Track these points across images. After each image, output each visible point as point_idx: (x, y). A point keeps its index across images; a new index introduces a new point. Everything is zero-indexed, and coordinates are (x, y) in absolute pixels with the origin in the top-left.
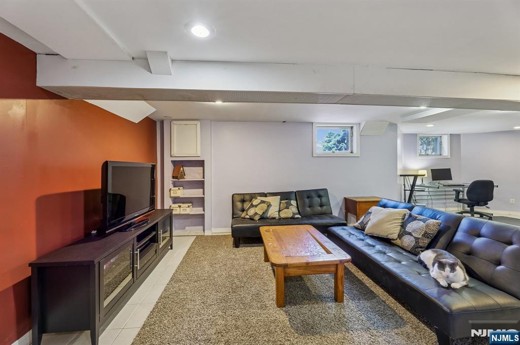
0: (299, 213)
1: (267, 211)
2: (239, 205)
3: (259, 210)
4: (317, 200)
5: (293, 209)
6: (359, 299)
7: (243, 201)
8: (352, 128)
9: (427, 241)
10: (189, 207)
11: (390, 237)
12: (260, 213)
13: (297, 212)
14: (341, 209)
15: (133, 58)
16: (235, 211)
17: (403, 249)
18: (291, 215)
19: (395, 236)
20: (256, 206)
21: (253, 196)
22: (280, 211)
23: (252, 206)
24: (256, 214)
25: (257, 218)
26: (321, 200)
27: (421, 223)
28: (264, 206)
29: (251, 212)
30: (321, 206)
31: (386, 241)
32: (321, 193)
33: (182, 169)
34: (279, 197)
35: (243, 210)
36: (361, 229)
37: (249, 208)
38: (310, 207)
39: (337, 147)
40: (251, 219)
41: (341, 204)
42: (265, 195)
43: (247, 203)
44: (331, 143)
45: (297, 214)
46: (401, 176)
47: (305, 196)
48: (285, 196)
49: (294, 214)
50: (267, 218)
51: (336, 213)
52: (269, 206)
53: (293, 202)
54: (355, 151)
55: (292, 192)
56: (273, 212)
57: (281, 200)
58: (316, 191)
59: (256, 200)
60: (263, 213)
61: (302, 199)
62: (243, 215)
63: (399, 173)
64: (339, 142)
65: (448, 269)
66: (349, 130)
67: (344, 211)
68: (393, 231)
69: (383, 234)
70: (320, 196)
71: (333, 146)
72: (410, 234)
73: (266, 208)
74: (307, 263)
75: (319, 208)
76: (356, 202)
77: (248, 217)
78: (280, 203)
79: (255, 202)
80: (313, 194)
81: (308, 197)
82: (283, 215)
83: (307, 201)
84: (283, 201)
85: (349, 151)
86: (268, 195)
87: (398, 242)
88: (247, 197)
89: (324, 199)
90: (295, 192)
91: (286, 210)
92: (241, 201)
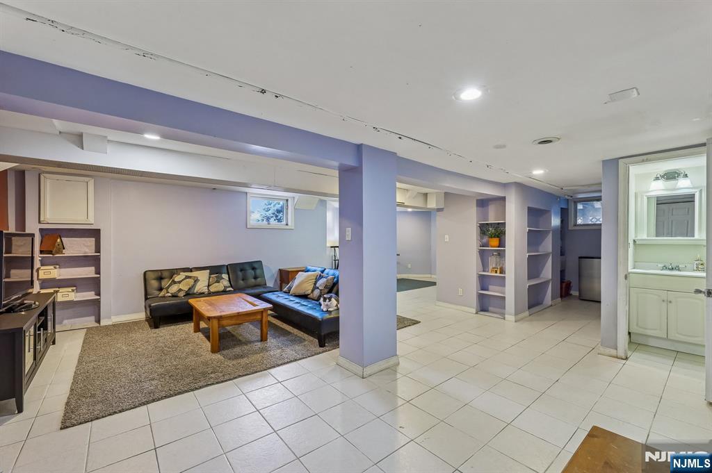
0: (231, 286)
1: (194, 286)
2: (154, 284)
3: (185, 287)
4: (250, 272)
5: (226, 283)
6: (279, 338)
7: (160, 279)
8: (287, 200)
9: (326, 291)
10: (73, 291)
11: (307, 293)
12: (186, 288)
13: (229, 285)
14: (276, 280)
15: (60, 132)
16: (149, 290)
17: (313, 299)
18: (222, 289)
19: (310, 291)
20: (180, 282)
21: (173, 272)
22: (209, 286)
23: (174, 282)
24: (180, 290)
25: (181, 294)
26: (255, 272)
27: (325, 280)
28: (191, 282)
29: (174, 289)
30: (255, 278)
31: (304, 297)
32: (256, 266)
33: (59, 240)
34: (209, 271)
35: (161, 289)
36: (287, 292)
37: (169, 286)
38: (243, 280)
39: (277, 216)
40: (174, 296)
41: (276, 276)
42: (190, 270)
43: (166, 280)
44: (270, 212)
45: (229, 287)
46: (332, 247)
47: (239, 269)
48: (215, 270)
49: (225, 287)
50: (194, 294)
51: (270, 284)
52: (196, 281)
53: (225, 276)
54: (289, 224)
55: (224, 265)
56: (201, 286)
57: (210, 274)
58: (251, 264)
59: (179, 276)
60: (190, 289)
61: (235, 272)
62: (162, 294)
63: (329, 245)
64: (279, 211)
65: (328, 300)
66: (285, 202)
67: (279, 282)
68: (308, 288)
69: (301, 292)
70: (254, 269)
71: (272, 215)
72: (318, 288)
73: (192, 283)
74: (238, 313)
75: (253, 280)
76: (289, 272)
77: (170, 295)
78: (210, 277)
79: (177, 279)
80: (247, 267)
81: (241, 270)
82: (213, 289)
83: (240, 274)
84: (212, 276)
85: (284, 222)
86: (193, 270)
87: (311, 296)
88: (166, 274)
89: (258, 272)
90: (227, 266)
91: (217, 284)
92: (157, 278)
